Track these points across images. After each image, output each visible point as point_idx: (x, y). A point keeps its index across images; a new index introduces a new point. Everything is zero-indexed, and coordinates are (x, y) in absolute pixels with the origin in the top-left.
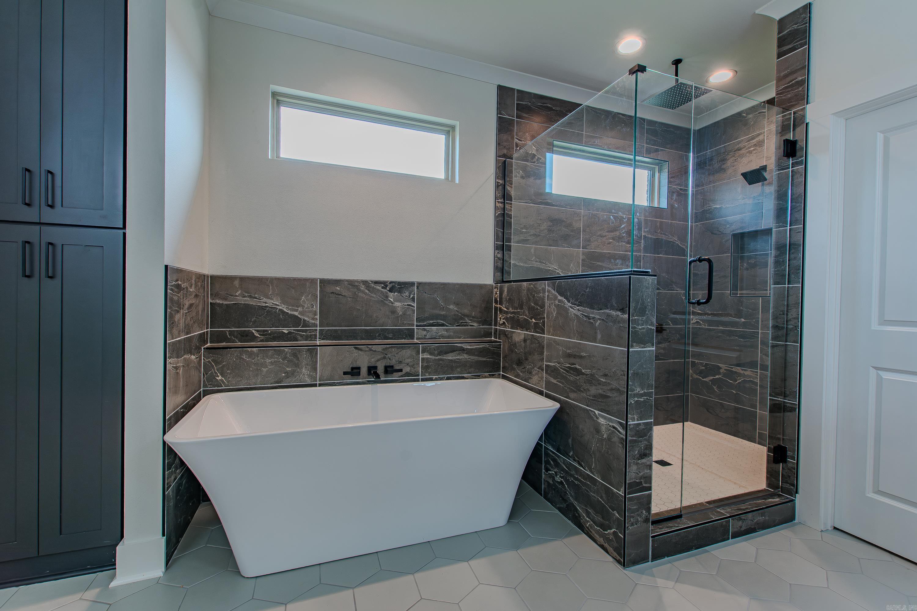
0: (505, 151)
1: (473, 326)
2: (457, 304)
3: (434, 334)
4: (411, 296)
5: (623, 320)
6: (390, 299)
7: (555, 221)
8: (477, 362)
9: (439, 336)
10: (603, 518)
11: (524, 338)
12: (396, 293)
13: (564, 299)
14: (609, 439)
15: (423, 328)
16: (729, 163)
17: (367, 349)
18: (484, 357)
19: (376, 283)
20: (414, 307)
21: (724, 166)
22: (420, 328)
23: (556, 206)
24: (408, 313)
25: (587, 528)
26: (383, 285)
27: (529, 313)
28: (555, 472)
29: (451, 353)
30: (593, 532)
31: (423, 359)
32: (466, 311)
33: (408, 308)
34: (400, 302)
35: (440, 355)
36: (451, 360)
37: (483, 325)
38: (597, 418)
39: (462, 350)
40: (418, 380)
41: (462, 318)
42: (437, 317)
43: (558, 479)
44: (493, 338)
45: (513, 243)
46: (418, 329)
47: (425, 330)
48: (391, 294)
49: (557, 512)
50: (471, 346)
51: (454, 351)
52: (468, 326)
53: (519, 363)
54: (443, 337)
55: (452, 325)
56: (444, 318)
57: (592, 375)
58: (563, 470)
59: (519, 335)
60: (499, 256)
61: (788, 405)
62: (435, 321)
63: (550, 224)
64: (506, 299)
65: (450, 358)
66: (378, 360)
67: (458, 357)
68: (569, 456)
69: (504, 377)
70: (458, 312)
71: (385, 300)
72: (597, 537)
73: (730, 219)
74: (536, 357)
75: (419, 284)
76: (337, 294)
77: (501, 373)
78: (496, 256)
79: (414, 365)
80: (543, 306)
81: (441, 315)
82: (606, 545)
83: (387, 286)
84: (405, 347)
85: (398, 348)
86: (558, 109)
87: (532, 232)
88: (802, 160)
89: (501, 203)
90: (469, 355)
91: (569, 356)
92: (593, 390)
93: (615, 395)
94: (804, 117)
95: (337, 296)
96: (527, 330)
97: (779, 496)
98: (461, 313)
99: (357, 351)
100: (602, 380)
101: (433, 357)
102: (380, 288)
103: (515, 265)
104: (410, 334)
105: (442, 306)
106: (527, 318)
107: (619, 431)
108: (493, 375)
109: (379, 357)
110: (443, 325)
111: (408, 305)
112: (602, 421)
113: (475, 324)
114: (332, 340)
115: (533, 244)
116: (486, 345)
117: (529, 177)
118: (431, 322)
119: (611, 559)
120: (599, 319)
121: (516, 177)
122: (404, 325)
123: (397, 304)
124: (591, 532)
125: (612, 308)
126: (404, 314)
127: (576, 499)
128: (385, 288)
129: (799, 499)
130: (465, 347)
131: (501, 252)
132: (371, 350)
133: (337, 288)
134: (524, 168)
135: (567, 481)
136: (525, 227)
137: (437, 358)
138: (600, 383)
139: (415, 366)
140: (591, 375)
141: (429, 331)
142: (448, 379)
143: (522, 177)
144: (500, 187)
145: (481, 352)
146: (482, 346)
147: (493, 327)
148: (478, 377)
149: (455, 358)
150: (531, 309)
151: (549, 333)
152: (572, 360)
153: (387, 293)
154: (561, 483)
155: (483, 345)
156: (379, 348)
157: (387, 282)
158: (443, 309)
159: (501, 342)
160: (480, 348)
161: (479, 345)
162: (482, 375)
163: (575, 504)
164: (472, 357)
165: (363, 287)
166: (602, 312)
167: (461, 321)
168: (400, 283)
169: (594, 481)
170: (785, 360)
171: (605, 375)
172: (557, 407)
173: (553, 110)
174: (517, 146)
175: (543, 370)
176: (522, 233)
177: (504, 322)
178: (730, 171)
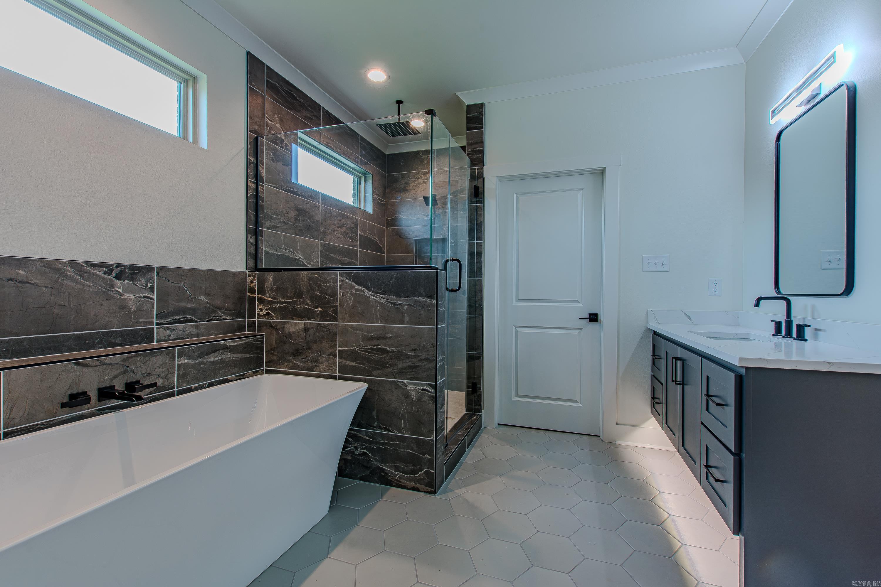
0: (256, 127)
1: (226, 319)
2: (207, 295)
3: (180, 333)
4: (149, 285)
5: (432, 305)
6: (118, 289)
7: (301, 212)
8: (241, 359)
9: (188, 335)
10: (414, 465)
11: (305, 327)
12: (126, 281)
13: (364, 289)
14: (419, 400)
15: (167, 327)
16: (411, 186)
17: (97, 363)
18: (248, 353)
19: (94, 265)
20: (153, 299)
21: (407, 188)
22: (162, 327)
23: (301, 196)
24: (145, 308)
25: (397, 480)
26: (105, 269)
27: (312, 302)
28: (355, 447)
29: (213, 353)
30: (404, 481)
31: (179, 365)
32: (218, 303)
33: (144, 301)
34: (133, 293)
35: (201, 358)
36: (214, 362)
37: (236, 318)
38: (406, 386)
39: (226, 348)
40: (172, 395)
41: (213, 311)
42: (184, 311)
43: (359, 451)
44: (247, 332)
45: (265, 228)
46: (159, 328)
47: (168, 328)
48: (119, 283)
49: (359, 482)
50: (234, 342)
51: (217, 351)
52: (220, 320)
53: (297, 353)
54: (192, 335)
55: (202, 320)
56: (193, 311)
57: (400, 352)
58: (366, 441)
59: (296, 325)
60: (252, 241)
61: (477, 355)
62: (182, 317)
63: (297, 213)
64: (272, 289)
65: (212, 359)
66: (115, 377)
67: (221, 358)
68: (374, 427)
69: (268, 372)
70: (209, 304)
71: (110, 291)
72: (408, 483)
73: (413, 228)
74: (325, 344)
75: (160, 269)
76: (20, 282)
77: (265, 368)
78: (249, 240)
79: (167, 375)
80: (334, 294)
81: (189, 309)
82: (418, 485)
83: (112, 271)
84: (157, 352)
85: (145, 356)
86: (301, 100)
87: (282, 219)
88: (482, 200)
89: (253, 183)
90: (233, 353)
91: (372, 338)
92: (401, 364)
93: (425, 363)
94: (482, 173)
95: (19, 285)
96: (309, 319)
97: (475, 415)
98: (213, 306)
99: (79, 368)
100: (411, 354)
101: (192, 361)
102: (101, 274)
103: (267, 252)
104: (148, 336)
105: (190, 297)
106: (308, 307)
107: (429, 392)
108: (257, 372)
109: (117, 372)
110: (191, 321)
111: (144, 297)
112: (411, 387)
113: (228, 318)
115: (282, 231)
116: (250, 340)
117: (278, 162)
118: (177, 318)
119: (422, 494)
120: (407, 305)
121: (266, 157)
122: (138, 323)
123: (128, 296)
124: (401, 482)
125: (420, 295)
126: (139, 310)
127: (382, 461)
128: (110, 274)
129: (484, 413)
130: (229, 344)
131: (254, 237)
132: (103, 364)
133: (21, 272)
134: (274, 151)
135: (371, 450)
136: (275, 213)
137: (196, 362)
138: (408, 357)
139: (170, 376)
140: (398, 352)
141: (173, 329)
142: (211, 385)
143: (272, 160)
144: (252, 165)
145: (245, 348)
146: (245, 341)
147: (247, 319)
148: (242, 377)
149: (217, 359)
150: (313, 298)
151: (343, 320)
152: (376, 342)
153: (112, 281)
154: (364, 453)
155: (247, 339)
156: (117, 359)
157: (112, 265)
158: (191, 300)
159: (264, 335)
160: (243, 344)
161: (242, 340)
162: (246, 373)
163: (381, 466)
164: (236, 355)
165: (70, 272)
166: (410, 299)
167: (213, 315)
168: (132, 268)
169: (403, 439)
170: (475, 326)
171: (414, 350)
172: (366, 385)
173: (298, 100)
174: (267, 126)
175: (335, 356)
176: (273, 219)
177: (267, 312)
178: (412, 192)
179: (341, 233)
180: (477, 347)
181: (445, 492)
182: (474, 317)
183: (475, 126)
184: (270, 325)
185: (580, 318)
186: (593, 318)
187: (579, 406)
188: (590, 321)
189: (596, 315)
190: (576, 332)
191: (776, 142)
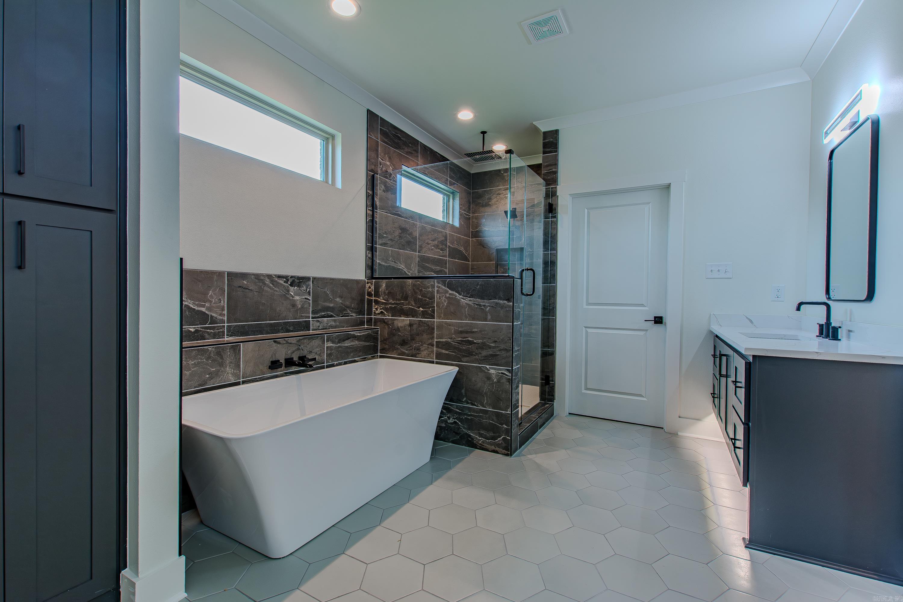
0: (373, 167)
1: (352, 316)
2: (341, 297)
3: (325, 325)
4: (308, 290)
5: (509, 306)
6: (291, 293)
7: (404, 230)
8: (364, 347)
9: (329, 326)
10: (494, 433)
11: (410, 323)
12: (296, 287)
13: (456, 293)
14: (499, 381)
15: (318, 320)
16: (493, 201)
17: (285, 342)
18: (368, 342)
19: (279, 277)
20: (309, 300)
21: (490, 203)
22: (315, 320)
23: (404, 217)
24: (306, 306)
25: (481, 444)
26: (285, 279)
27: (415, 303)
28: (448, 417)
29: (347, 340)
30: (486, 445)
31: (327, 347)
32: (348, 303)
33: (305, 301)
34: (299, 296)
35: (339, 343)
36: (347, 347)
37: (359, 315)
38: (488, 370)
39: (354, 337)
40: (323, 368)
41: (345, 310)
42: (327, 309)
43: (451, 421)
44: (366, 326)
45: (378, 245)
46: (313, 321)
47: (318, 321)
48: (292, 289)
49: (451, 444)
50: (360, 333)
51: (349, 338)
52: (349, 316)
53: (404, 343)
54: (332, 327)
55: (338, 316)
56: (332, 309)
57: (483, 343)
58: (457, 413)
59: (403, 321)
60: (370, 255)
61: (550, 352)
62: (326, 313)
63: (400, 231)
64: (385, 293)
65: (346, 345)
66: (293, 352)
67: (352, 344)
68: (463, 402)
69: (381, 357)
70: (342, 304)
71: (287, 294)
72: (489, 447)
73: (495, 239)
74: (425, 336)
75: (314, 278)
76: (244, 288)
77: (379, 354)
78: (368, 255)
79: (320, 353)
80: (432, 298)
81: (329, 307)
82: (497, 449)
83: (288, 280)
84: (314, 337)
85: (309, 339)
86: (404, 139)
87: (390, 237)
88: (556, 216)
89: (371, 210)
90: (359, 341)
91: (461, 332)
92: (484, 353)
93: (503, 352)
94: (556, 192)
95: (244, 290)
96: (413, 317)
97: (548, 404)
98: (344, 305)
99: (276, 344)
100: (492, 345)
101: (335, 345)
102: (282, 282)
103: (379, 264)
104: (307, 326)
105: (331, 299)
106: (412, 307)
107: (506, 375)
108: (374, 356)
109: (294, 349)
110: (332, 316)
111: (305, 299)
112: (492, 371)
113: (354, 315)
114: (239, 336)
115: (390, 247)
116: (370, 332)
117: (388, 192)
118: (323, 314)
119: (501, 456)
120: (489, 306)
121: (380, 190)
122: (302, 317)
123: (297, 298)
124: (483, 446)
125: (500, 299)
126: (302, 307)
127: (469, 429)
128: (287, 283)
129: (555, 404)
130: (356, 334)
131: (371, 252)
132: (287, 342)
133: (244, 282)
134: (385, 183)
135: (461, 420)
136: (386, 233)
137: (337, 345)
138: (490, 347)
139: (322, 354)
140: (482, 343)
141: (321, 322)
142: (345, 363)
143: (384, 191)
144: (370, 197)
145: (367, 338)
146: (367, 333)
147: (366, 316)
148: (364, 359)
149: (349, 344)
150: (416, 300)
151: (439, 317)
152: (464, 335)
153: (288, 287)
154: (455, 422)
155: (368, 331)
156: (293, 340)
157: (288, 277)
158: (331, 302)
159: (378, 328)
160: (366, 335)
161: (365, 332)
162: (367, 357)
163: (468, 432)
164: (361, 343)
165: (267, 281)
166: (492, 302)
167: (344, 312)
168: (299, 278)
169: (486, 412)
171: (495, 342)
172: (457, 369)
173: (402, 140)
174: (380, 165)
175: (433, 345)
176: (384, 237)
177: (381, 311)
178: (494, 207)
179: (434, 246)
180: (550, 345)
181: (518, 456)
182: (547, 318)
183: (549, 150)
184: (383, 321)
185: (645, 321)
186: (658, 320)
187: (645, 400)
188: (655, 323)
189: (661, 318)
190: (642, 333)
191: (829, 161)
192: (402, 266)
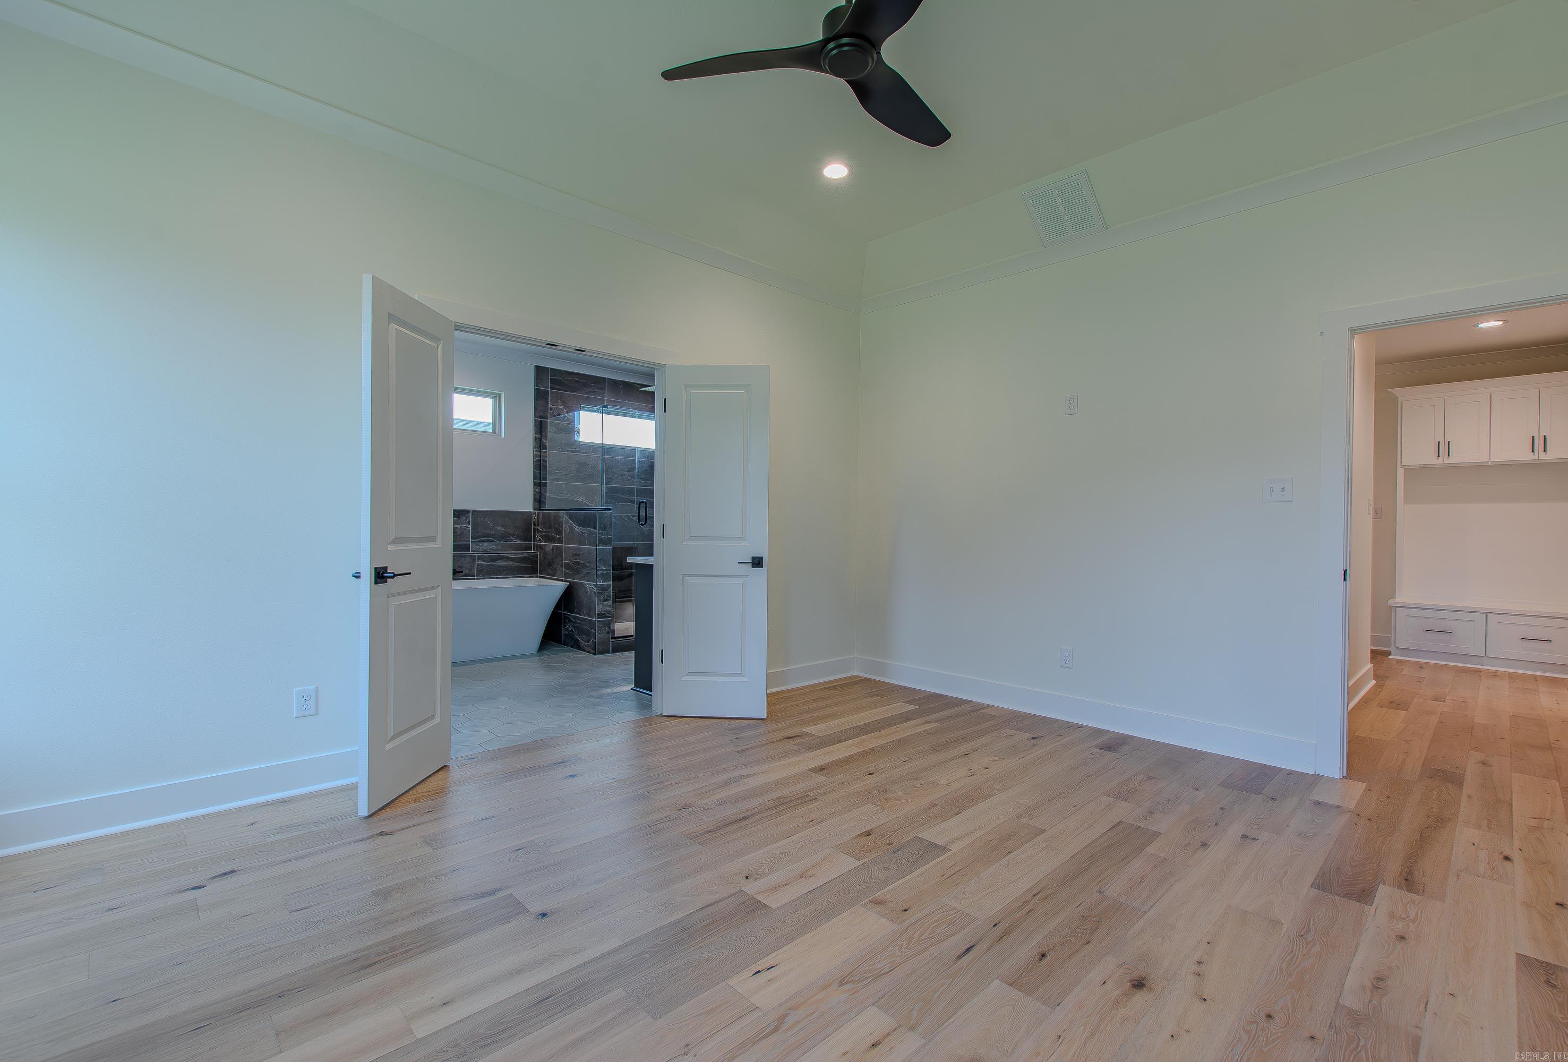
0: (541, 414)
1: (516, 542)
2: (503, 526)
3: (486, 548)
4: (468, 520)
5: (595, 533)
7: (581, 465)
8: (519, 567)
9: (490, 549)
10: (588, 637)
11: (552, 548)
13: (572, 523)
14: (590, 594)
18: (525, 564)
20: (469, 528)
22: (474, 544)
23: (582, 452)
24: (465, 532)
27: (555, 531)
28: (568, 626)
29: (499, 560)
30: (585, 647)
31: (478, 564)
32: (511, 531)
33: (465, 529)
34: (459, 524)
35: (491, 562)
36: (500, 566)
37: (523, 541)
39: (508, 558)
40: (474, 579)
41: (507, 536)
42: (488, 535)
44: (532, 551)
45: (548, 480)
47: (478, 545)
49: (569, 647)
50: (514, 555)
51: (502, 560)
52: (512, 542)
53: (548, 565)
54: (493, 549)
55: (499, 541)
56: (493, 536)
58: (572, 622)
59: (550, 545)
60: (537, 490)
62: (486, 539)
63: (578, 466)
64: (541, 522)
65: (500, 564)
67: (506, 564)
68: (575, 612)
69: (541, 578)
70: (504, 531)
74: (556, 559)
75: (474, 511)
77: (539, 575)
78: (535, 491)
79: (470, 569)
80: (562, 527)
81: (491, 534)
82: (590, 650)
84: (465, 556)
87: (564, 473)
89: (539, 452)
90: (513, 562)
91: (575, 555)
92: (583, 572)
93: (592, 571)
96: (554, 543)
98: (506, 533)
100: (588, 564)
101: (486, 563)
103: (550, 498)
104: (467, 548)
105: (492, 527)
106: (553, 535)
107: (594, 589)
110: (493, 541)
111: (465, 527)
112: (588, 585)
113: (518, 541)
115: (564, 481)
116: (527, 555)
117: (561, 432)
118: (483, 539)
119: (591, 654)
120: (586, 533)
121: (551, 432)
122: (461, 541)
123: (456, 526)
125: (590, 527)
126: (462, 533)
130: (510, 557)
131: (539, 488)
134: (557, 426)
135: (574, 628)
136: (558, 469)
137: (489, 564)
138: (587, 567)
139: (472, 569)
140: (583, 563)
141: (481, 545)
143: (555, 432)
144: (538, 440)
145: (523, 560)
146: (523, 556)
147: (532, 543)
148: (521, 577)
149: (503, 564)
150: (555, 529)
151: (564, 543)
152: (576, 557)
154: (572, 630)
158: (492, 529)
159: (538, 553)
160: (522, 558)
161: (520, 555)
162: (524, 576)
163: (578, 637)
164: (516, 564)
166: (588, 530)
167: (507, 539)
168: (459, 511)
169: (585, 620)
172: (567, 584)
174: (551, 410)
175: (562, 566)
176: (556, 473)
177: (540, 538)
184: (541, 547)
192: (582, 499)
